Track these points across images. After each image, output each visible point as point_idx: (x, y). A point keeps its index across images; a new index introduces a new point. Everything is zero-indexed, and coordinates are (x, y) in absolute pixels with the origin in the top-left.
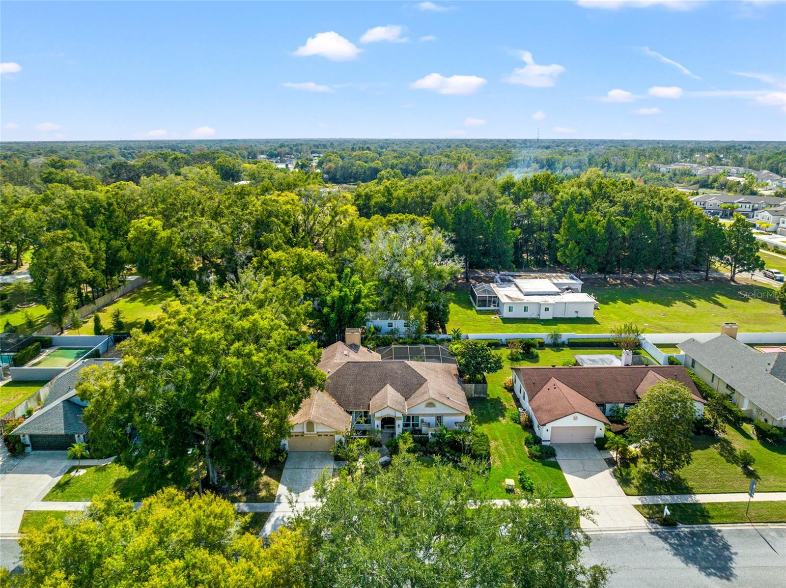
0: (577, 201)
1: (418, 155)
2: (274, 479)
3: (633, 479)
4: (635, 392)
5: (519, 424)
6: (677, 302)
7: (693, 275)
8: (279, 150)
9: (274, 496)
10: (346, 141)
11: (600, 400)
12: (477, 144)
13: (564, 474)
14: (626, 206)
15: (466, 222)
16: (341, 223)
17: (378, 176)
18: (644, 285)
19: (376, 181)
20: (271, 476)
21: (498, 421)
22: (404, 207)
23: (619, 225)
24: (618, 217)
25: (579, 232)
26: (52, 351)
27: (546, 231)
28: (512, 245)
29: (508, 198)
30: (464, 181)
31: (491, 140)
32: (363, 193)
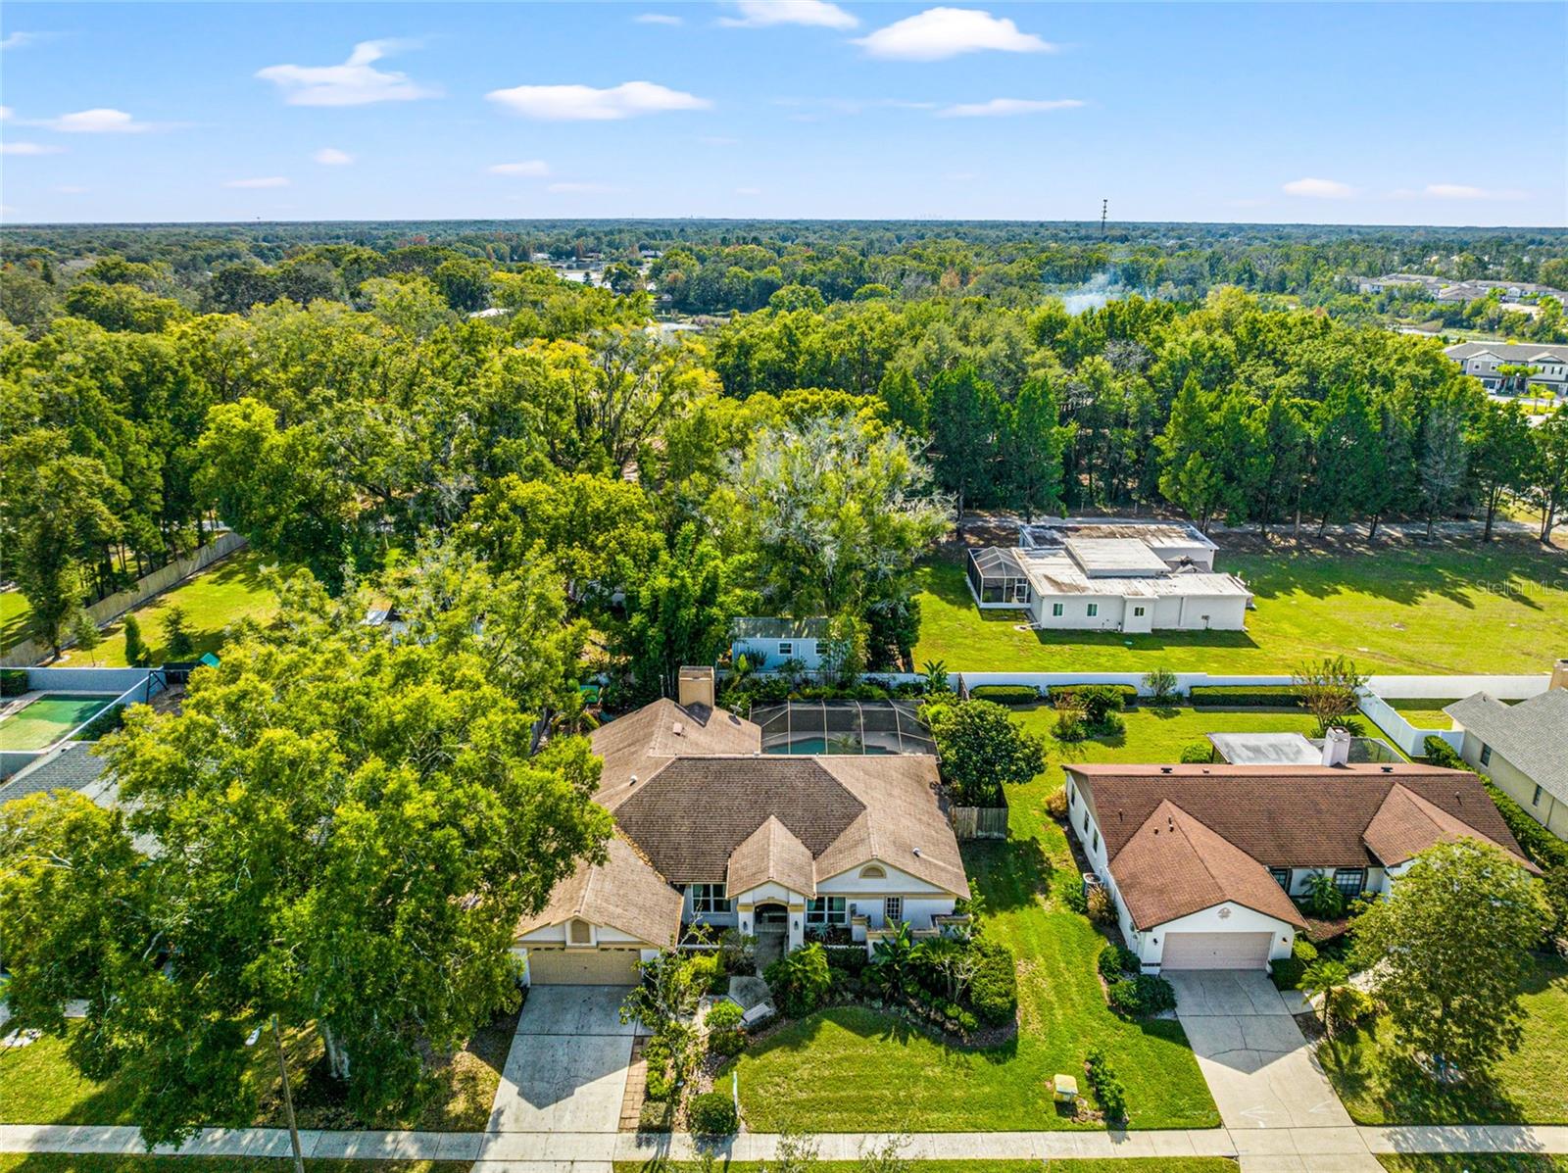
0: (1205, 361)
1: (856, 254)
2: (488, 1062)
3: (1369, 1075)
4: (1361, 840)
5: (1083, 913)
6: (1427, 593)
7: (1455, 528)
8: (575, 243)
9: (485, 1113)
10: (712, 224)
11: (1279, 859)
12: (978, 232)
13: (1197, 1057)
14: (1313, 374)
15: (959, 408)
16: (683, 408)
17: (772, 299)
18: (1349, 553)
19: (768, 309)
20: (482, 1056)
21: (1033, 903)
22: (823, 372)
23: (1297, 417)
24: (1297, 400)
25: (1209, 432)
26: (27, 703)
27: (1134, 426)
28: (1059, 459)
29: (1050, 353)
30: (955, 315)
31: (1007, 224)
32: (734, 342)
